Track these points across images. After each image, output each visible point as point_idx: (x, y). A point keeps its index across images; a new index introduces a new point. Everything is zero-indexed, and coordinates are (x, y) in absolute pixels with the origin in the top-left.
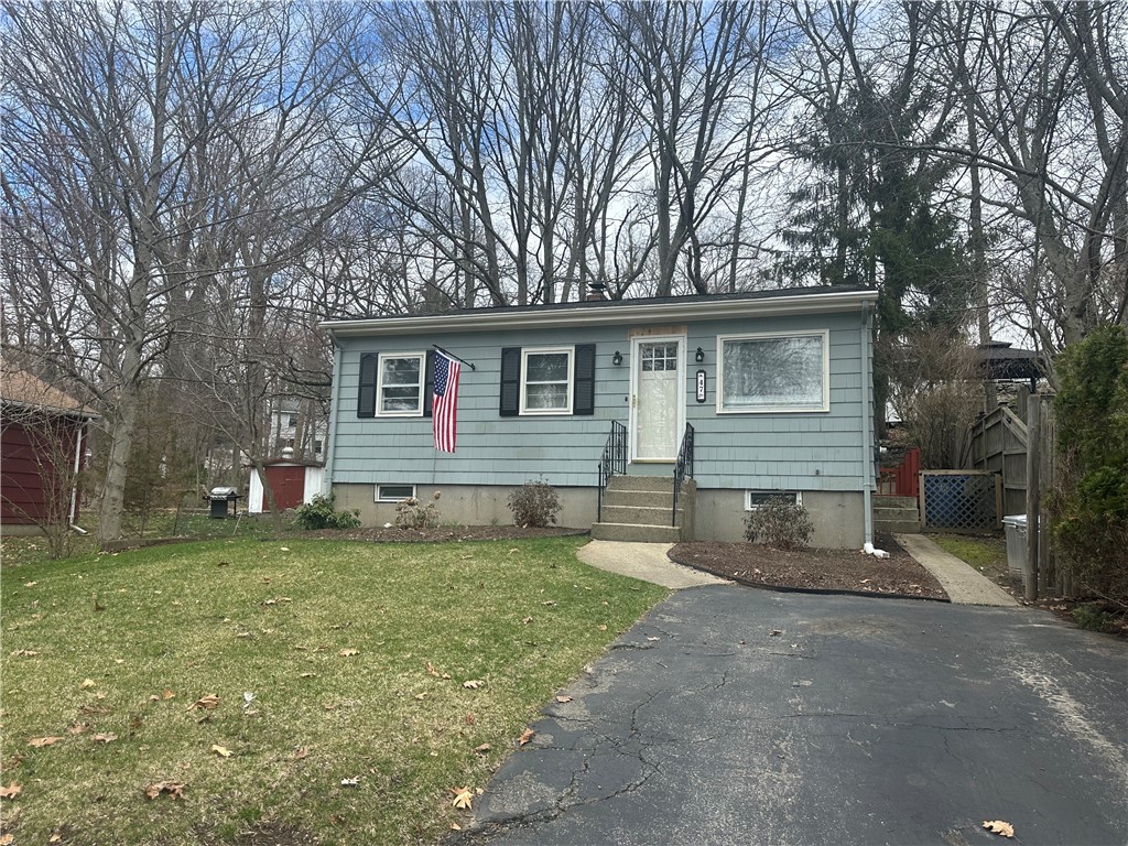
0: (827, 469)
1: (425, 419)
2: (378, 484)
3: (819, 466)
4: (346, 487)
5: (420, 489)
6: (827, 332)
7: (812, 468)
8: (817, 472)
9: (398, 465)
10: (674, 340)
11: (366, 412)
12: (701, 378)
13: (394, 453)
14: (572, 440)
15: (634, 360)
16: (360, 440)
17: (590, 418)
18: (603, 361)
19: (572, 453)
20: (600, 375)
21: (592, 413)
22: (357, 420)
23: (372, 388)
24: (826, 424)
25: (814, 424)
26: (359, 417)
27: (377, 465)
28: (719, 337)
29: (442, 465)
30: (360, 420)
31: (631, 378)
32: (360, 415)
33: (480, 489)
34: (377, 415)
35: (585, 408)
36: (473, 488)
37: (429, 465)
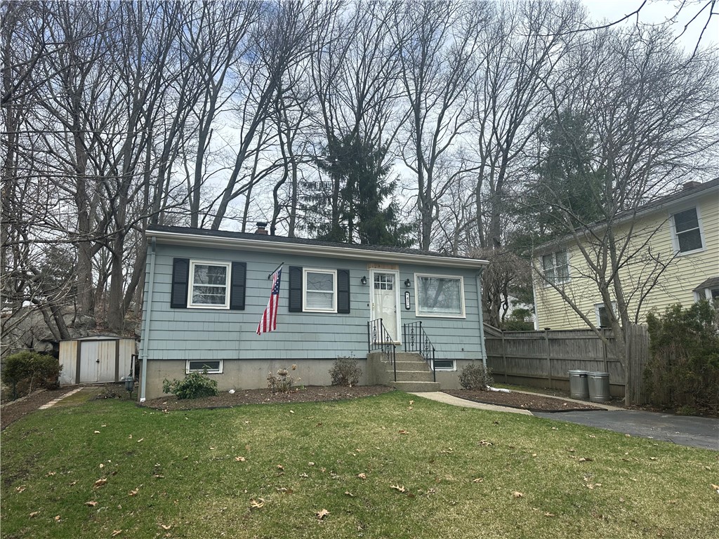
0: (467, 348)
1: (230, 312)
2: (189, 360)
3: (463, 346)
4: (158, 363)
5: (227, 363)
6: (462, 277)
7: (460, 347)
8: (463, 349)
9: (209, 345)
10: (394, 273)
11: (178, 302)
12: (407, 296)
13: (204, 336)
14: (337, 329)
15: (372, 282)
16: (173, 326)
17: (348, 315)
18: (354, 282)
19: (337, 337)
20: (352, 289)
21: (349, 313)
22: (169, 309)
23: (185, 286)
24: (465, 324)
25: (459, 324)
26: (171, 307)
27: (189, 345)
28: (415, 274)
29: (244, 345)
30: (173, 310)
31: (370, 293)
32: (173, 306)
33: (274, 362)
34: (188, 307)
35: (344, 308)
36: (269, 361)
37: (235, 345)
